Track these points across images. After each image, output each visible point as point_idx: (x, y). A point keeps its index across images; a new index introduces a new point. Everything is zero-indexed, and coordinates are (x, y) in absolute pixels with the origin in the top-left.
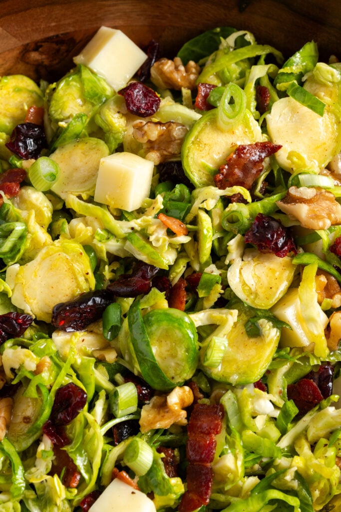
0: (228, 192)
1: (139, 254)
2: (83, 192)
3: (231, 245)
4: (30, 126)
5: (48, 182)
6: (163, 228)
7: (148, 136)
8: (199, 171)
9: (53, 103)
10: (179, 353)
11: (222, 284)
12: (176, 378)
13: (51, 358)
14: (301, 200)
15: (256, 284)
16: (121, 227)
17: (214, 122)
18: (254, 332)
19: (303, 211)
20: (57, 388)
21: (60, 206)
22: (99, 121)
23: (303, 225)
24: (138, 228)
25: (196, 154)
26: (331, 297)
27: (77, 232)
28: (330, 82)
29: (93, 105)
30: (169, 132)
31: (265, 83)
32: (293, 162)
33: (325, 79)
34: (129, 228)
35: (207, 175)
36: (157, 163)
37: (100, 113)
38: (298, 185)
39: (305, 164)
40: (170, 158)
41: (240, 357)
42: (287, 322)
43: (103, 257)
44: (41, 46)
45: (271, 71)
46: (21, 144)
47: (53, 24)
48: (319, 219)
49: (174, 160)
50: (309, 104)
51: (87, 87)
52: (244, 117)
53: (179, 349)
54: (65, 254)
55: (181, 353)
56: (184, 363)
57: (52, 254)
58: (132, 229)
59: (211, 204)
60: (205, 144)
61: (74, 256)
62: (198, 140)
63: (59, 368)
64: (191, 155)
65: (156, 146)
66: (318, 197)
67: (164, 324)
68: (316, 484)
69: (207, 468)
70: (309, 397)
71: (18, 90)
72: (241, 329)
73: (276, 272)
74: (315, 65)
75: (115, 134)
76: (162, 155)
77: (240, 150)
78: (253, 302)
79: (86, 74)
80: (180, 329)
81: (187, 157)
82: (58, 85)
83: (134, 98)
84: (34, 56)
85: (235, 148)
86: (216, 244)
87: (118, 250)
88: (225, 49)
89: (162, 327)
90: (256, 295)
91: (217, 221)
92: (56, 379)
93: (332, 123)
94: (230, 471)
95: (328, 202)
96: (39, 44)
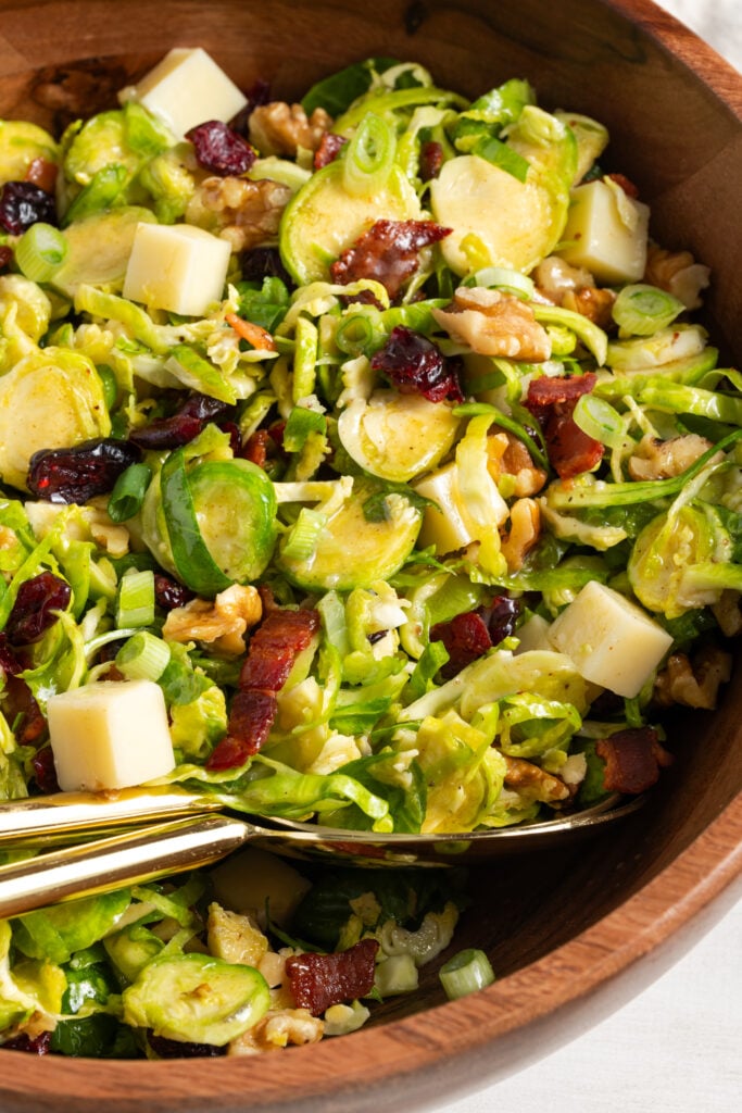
0: (352, 289)
1: (188, 377)
2: (104, 283)
3: (350, 372)
4: (30, 187)
5: (47, 263)
6: (234, 337)
7: (225, 199)
8: (307, 258)
9: (73, 151)
10: (241, 527)
11: (327, 436)
12: (232, 571)
13: (18, 534)
14: (473, 307)
15: (387, 442)
16: (162, 336)
17: (337, 179)
18: (377, 514)
19: (474, 325)
20: (22, 581)
21: (64, 311)
22: (148, 181)
23: (474, 348)
24: (190, 337)
25: (303, 230)
26: (514, 472)
27: (86, 341)
28: (547, 139)
29: (140, 157)
30: (262, 194)
31: (438, 137)
32: (469, 256)
33: (539, 135)
34: (176, 337)
35: (320, 266)
36: (238, 248)
37: (149, 169)
38: (472, 284)
39: (489, 260)
40: (262, 241)
41: (347, 551)
42: (435, 500)
43: (126, 385)
44: (66, 76)
45: (449, 119)
46: (10, 208)
47: (89, 37)
48: (500, 336)
49: (267, 244)
50: (503, 163)
51: (135, 130)
52: (391, 176)
53: (240, 521)
54: (60, 371)
55: (245, 528)
56: (247, 546)
57: (38, 368)
58: (182, 339)
59: (319, 307)
60: (320, 215)
61: (76, 373)
62: (309, 206)
63: (30, 550)
64: (294, 230)
65: (239, 218)
66: (504, 306)
67: (221, 479)
68: (460, 774)
69: (269, 698)
70: (469, 640)
71: (18, 143)
72: (356, 509)
73: (422, 426)
74: (521, 110)
75: (172, 200)
76: (248, 235)
77: (381, 227)
78: (378, 468)
79: (132, 112)
80: (247, 488)
81: (288, 232)
82: (83, 125)
83: (208, 143)
84: (53, 93)
85: (371, 225)
86: (324, 375)
87: (153, 374)
88: (377, 89)
89: (215, 483)
90: (385, 458)
91: (327, 335)
92: (21, 566)
93: (542, 204)
94: (306, 704)
95: (521, 319)
96: (63, 71)
